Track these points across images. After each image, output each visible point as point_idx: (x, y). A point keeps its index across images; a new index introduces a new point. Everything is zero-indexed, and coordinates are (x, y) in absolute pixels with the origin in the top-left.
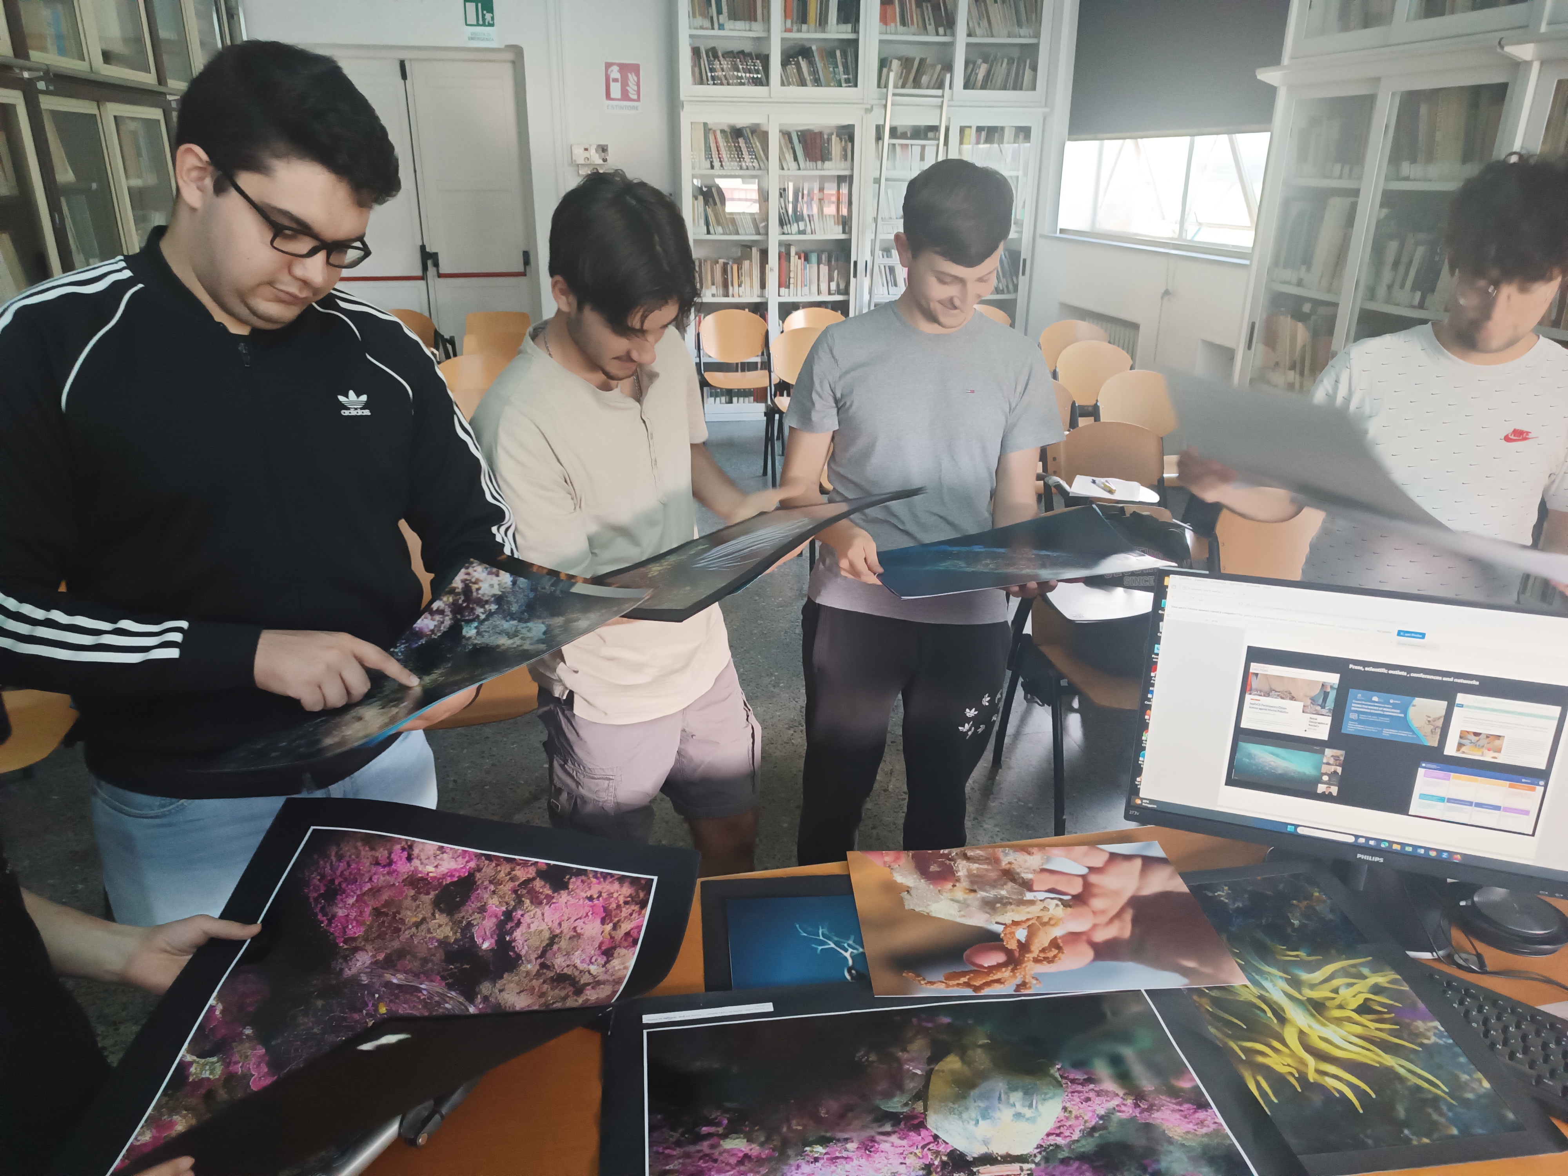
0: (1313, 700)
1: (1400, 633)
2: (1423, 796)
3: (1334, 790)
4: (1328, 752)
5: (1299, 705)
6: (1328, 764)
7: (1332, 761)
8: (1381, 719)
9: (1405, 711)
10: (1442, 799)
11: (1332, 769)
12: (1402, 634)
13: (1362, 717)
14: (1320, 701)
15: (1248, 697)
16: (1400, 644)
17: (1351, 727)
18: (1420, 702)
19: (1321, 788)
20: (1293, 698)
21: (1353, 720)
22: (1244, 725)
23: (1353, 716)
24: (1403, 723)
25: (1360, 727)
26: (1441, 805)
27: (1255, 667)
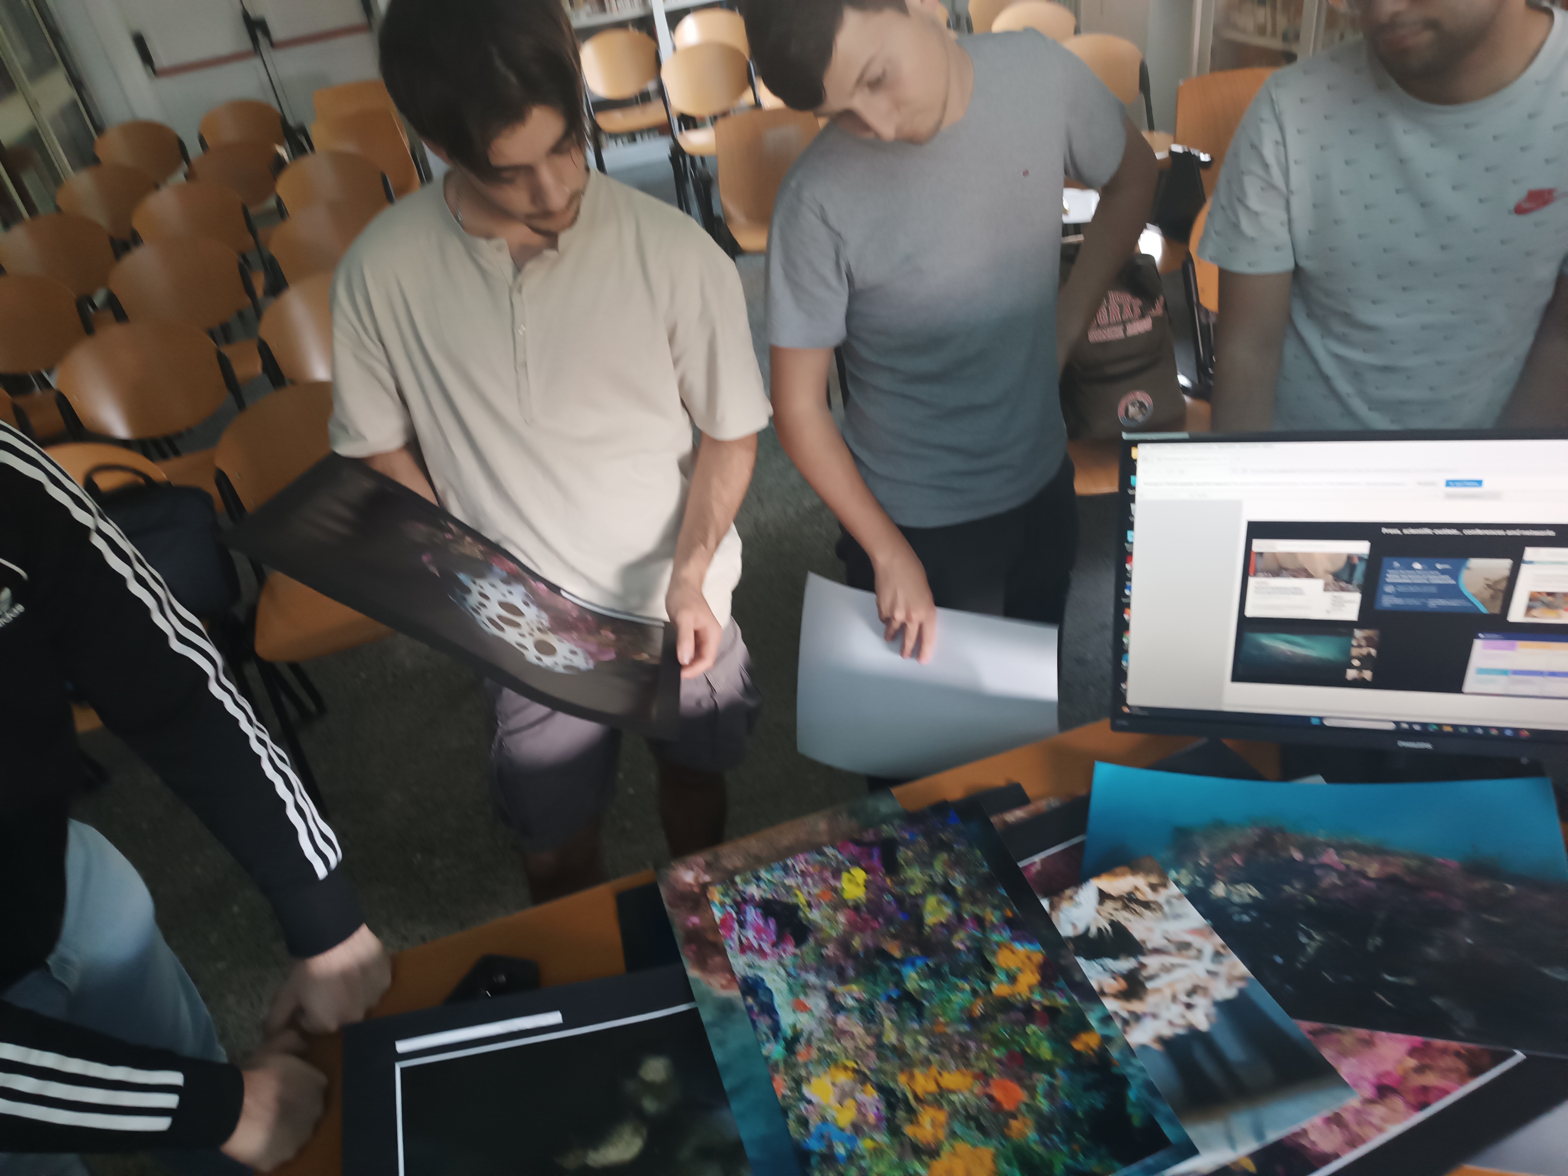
0: (1337, 576)
1: (1449, 483)
2: (1481, 671)
3: (1368, 675)
4: (1358, 633)
5: (1319, 584)
6: (1360, 646)
7: (1363, 643)
8: (1426, 590)
9: (1455, 576)
10: (1504, 672)
11: (1364, 651)
12: (1451, 483)
13: (1401, 589)
14: (1346, 576)
15: (1252, 581)
16: (1449, 496)
17: (1387, 601)
18: (1475, 563)
19: (1351, 674)
20: (1309, 575)
21: (1389, 594)
22: (1249, 613)
23: (1389, 589)
24: (1454, 591)
25: (1399, 601)
26: (1503, 679)
27: (1259, 545)
